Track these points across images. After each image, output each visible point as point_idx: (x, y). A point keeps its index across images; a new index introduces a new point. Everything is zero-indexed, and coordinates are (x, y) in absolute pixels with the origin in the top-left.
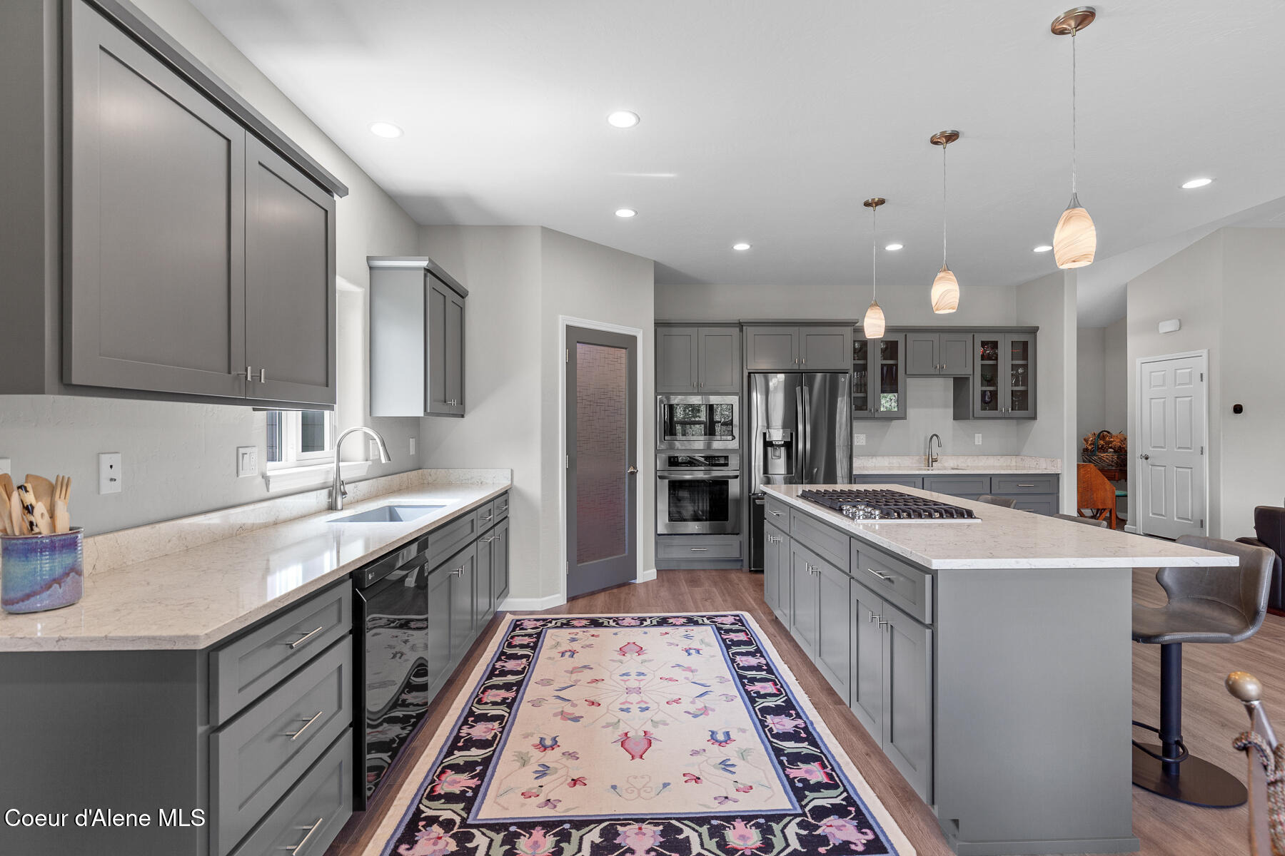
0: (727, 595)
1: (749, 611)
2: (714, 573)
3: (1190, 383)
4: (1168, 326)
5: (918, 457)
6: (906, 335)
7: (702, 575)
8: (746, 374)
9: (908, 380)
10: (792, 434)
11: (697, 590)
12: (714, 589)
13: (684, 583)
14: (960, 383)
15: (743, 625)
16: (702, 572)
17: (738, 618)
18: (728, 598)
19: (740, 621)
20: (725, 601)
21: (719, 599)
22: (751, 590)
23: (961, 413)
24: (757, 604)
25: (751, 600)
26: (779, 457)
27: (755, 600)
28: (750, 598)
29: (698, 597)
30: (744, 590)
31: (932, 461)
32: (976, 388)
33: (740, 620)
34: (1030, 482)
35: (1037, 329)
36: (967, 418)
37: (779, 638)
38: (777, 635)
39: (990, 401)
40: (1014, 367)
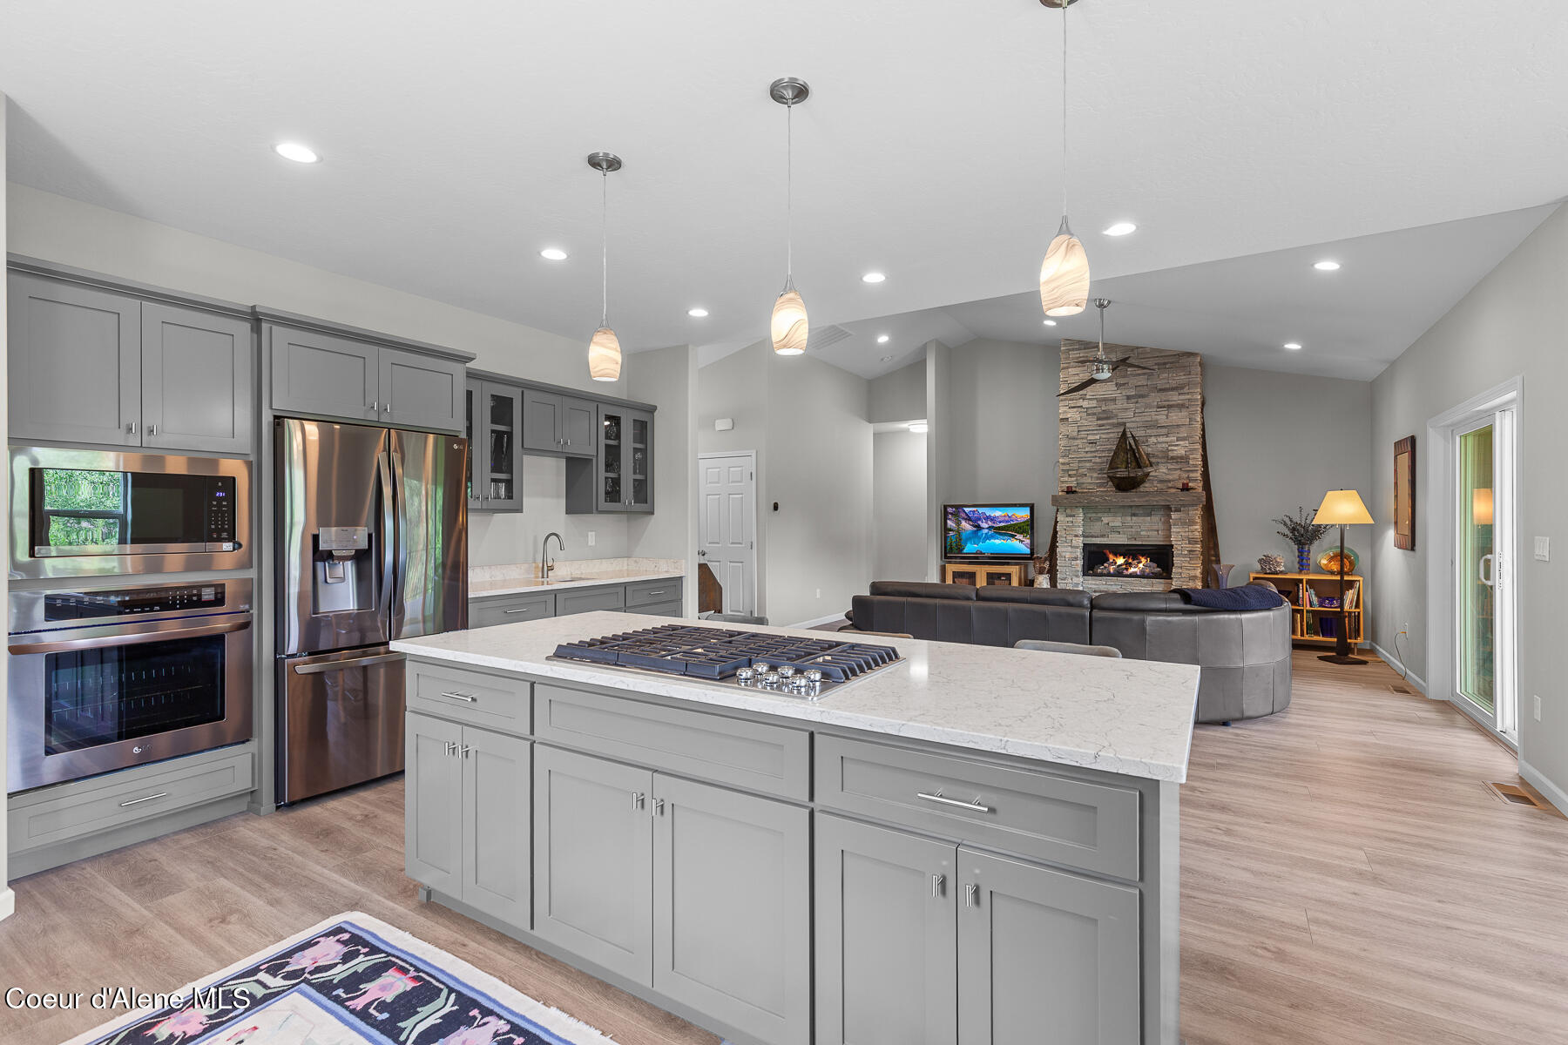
0: (267, 885)
1: (354, 906)
2: (188, 840)
3: (741, 482)
4: (722, 424)
5: (526, 565)
6: (523, 392)
7: (154, 851)
8: (267, 418)
9: (525, 457)
10: (370, 536)
11: (173, 901)
12: (223, 882)
13: (117, 891)
14: (576, 466)
15: (374, 950)
16: (155, 846)
17: (346, 936)
18: (278, 893)
19: (356, 943)
20: (274, 902)
21: (256, 904)
22: (316, 852)
23: (577, 504)
24: (356, 882)
25: (336, 876)
26: (343, 579)
27: (343, 873)
28: (326, 871)
29: (191, 919)
30: (298, 858)
31: (548, 570)
32: (600, 474)
33: (356, 940)
34: (659, 589)
35: (655, 408)
36: (589, 512)
37: (472, 945)
38: (466, 941)
39: (613, 494)
40: (636, 451)
